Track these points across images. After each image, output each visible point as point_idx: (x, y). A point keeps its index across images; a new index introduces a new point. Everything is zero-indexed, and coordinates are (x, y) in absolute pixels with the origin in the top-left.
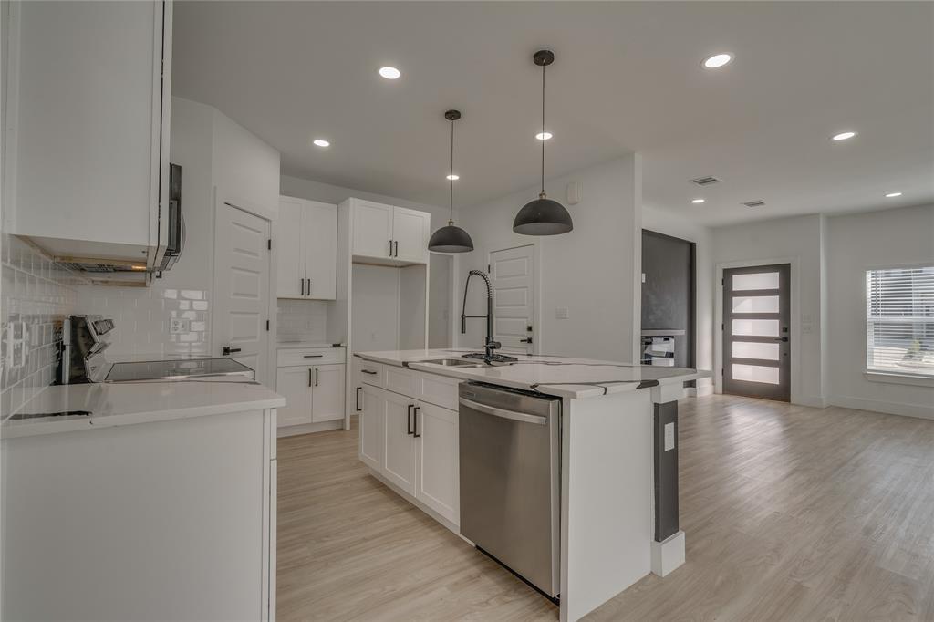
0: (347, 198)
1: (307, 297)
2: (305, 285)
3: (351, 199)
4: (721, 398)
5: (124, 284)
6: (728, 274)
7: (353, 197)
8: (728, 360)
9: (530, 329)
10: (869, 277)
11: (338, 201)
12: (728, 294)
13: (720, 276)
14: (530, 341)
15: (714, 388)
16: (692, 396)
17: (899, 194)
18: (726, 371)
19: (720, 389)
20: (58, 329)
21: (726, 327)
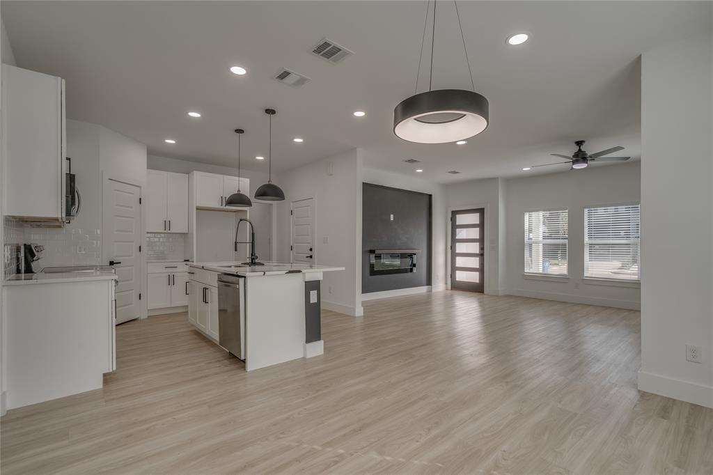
0: (192, 171)
1: (169, 231)
2: (167, 224)
3: (195, 172)
4: (449, 292)
5: (50, 227)
6: (454, 213)
7: (196, 170)
8: (454, 269)
9: (311, 250)
10: (527, 216)
11: (188, 172)
12: (454, 227)
13: (450, 215)
14: (311, 257)
15: (447, 287)
16: (430, 291)
17: (529, 169)
18: (453, 276)
19: (449, 287)
20: (18, 250)
21: (453, 248)
